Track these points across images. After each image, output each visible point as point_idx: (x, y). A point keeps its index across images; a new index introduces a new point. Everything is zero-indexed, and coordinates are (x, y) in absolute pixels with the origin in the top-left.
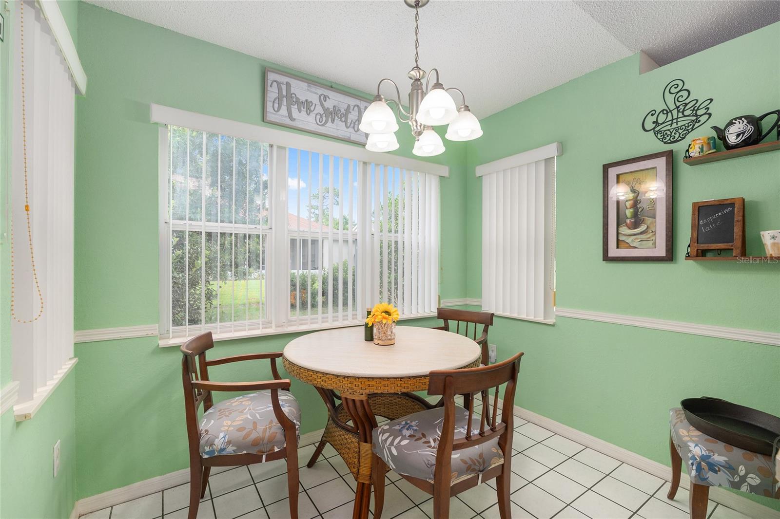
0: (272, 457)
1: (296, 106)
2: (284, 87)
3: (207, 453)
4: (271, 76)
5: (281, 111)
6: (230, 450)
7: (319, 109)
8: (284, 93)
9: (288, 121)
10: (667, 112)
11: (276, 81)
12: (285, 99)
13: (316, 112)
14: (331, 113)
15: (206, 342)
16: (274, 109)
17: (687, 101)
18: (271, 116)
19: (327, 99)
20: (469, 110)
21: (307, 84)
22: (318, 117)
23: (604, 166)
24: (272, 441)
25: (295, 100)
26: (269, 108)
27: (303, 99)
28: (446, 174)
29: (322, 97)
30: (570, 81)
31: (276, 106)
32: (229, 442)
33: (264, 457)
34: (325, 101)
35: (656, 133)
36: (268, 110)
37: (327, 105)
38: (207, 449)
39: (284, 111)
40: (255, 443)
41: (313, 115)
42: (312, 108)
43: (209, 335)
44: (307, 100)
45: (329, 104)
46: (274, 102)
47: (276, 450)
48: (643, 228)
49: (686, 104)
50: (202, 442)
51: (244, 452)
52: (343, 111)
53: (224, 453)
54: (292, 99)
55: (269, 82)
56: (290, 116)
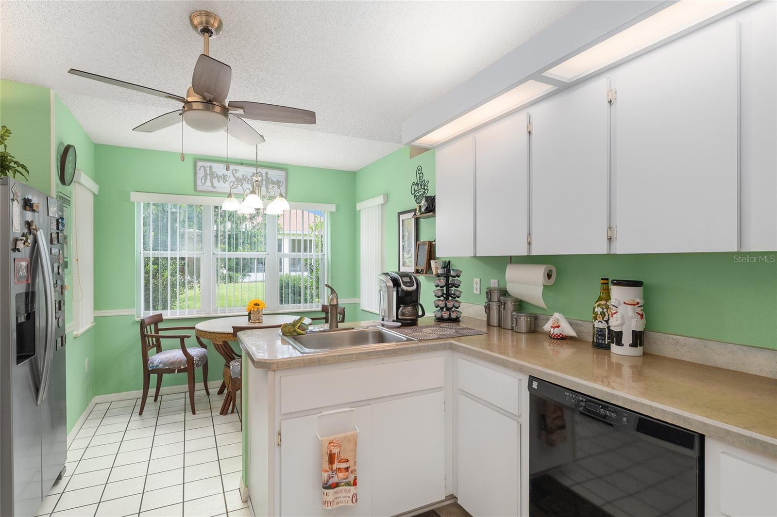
0: (180, 371)
1: (216, 179)
2: (208, 169)
3: (151, 368)
4: (200, 164)
5: (206, 184)
6: (161, 366)
7: (232, 179)
8: (208, 173)
9: (211, 189)
10: (417, 184)
11: (203, 166)
12: (209, 176)
13: (229, 181)
14: (241, 180)
15: (158, 319)
16: (201, 182)
17: (422, 180)
18: (200, 187)
19: (238, 171)
20: (283, 197)
21: (223, 165)
22: (232, 183)
23: (398, 213)
24: (180, 362)
25: (215, 175)
26: (199, 183)
27: (220, 174)
28: (334, 210)
29: (234, 171)
30: (390, 154)
31: (203, 181)
32: (160, 362)
33: (176, 370)
34: (236, 173)
35: (415, 196)
36: (198, 184)
37: (237, 175)
38: (151, 365)
39: (208, 183)
40: (172, 363)
41: (228, 183)
42: (227, 179)
43: (161, 315)
44: (223, 174)
45: (239, 175)
46: (202, 179)
47: (182, 367)
48: (410, 254)
49: (422, 182)
50: (149, 362)
51: (167, 367)
52: (249, 177)
53: (158, 367)
54: (212, 175)
55: (198, 168)
56: (213, 186)
